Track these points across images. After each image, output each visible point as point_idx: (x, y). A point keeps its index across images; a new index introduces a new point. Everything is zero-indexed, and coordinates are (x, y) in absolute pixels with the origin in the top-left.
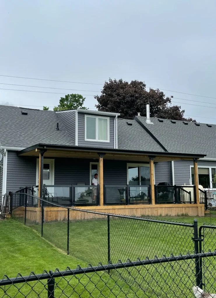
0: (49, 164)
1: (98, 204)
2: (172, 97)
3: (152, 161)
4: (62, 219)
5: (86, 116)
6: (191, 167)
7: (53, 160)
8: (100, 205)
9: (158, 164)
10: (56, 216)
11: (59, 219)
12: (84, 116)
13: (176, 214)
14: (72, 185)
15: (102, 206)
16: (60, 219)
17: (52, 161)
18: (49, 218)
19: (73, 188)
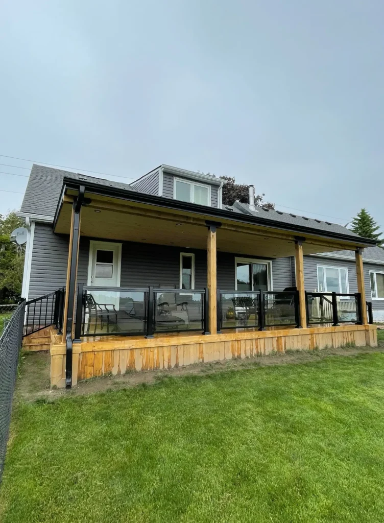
0: (112, 252)
1: (205, 331)
2: (264, 195)
3: (301, 246)
4: (123, 371)
5: (176, 180)
6: (317, 266)
7: (120, 245)
8: (210, 333)
9: (276, 260)
10: (109, 365)
11: (115, 372)
12: (173, 179)
13: (340, 345)
14: (149, 288)
15: (214, 334)
16: (119, 372)
17: (118, 247)
18: (89, 370)
19: (151, 295)
